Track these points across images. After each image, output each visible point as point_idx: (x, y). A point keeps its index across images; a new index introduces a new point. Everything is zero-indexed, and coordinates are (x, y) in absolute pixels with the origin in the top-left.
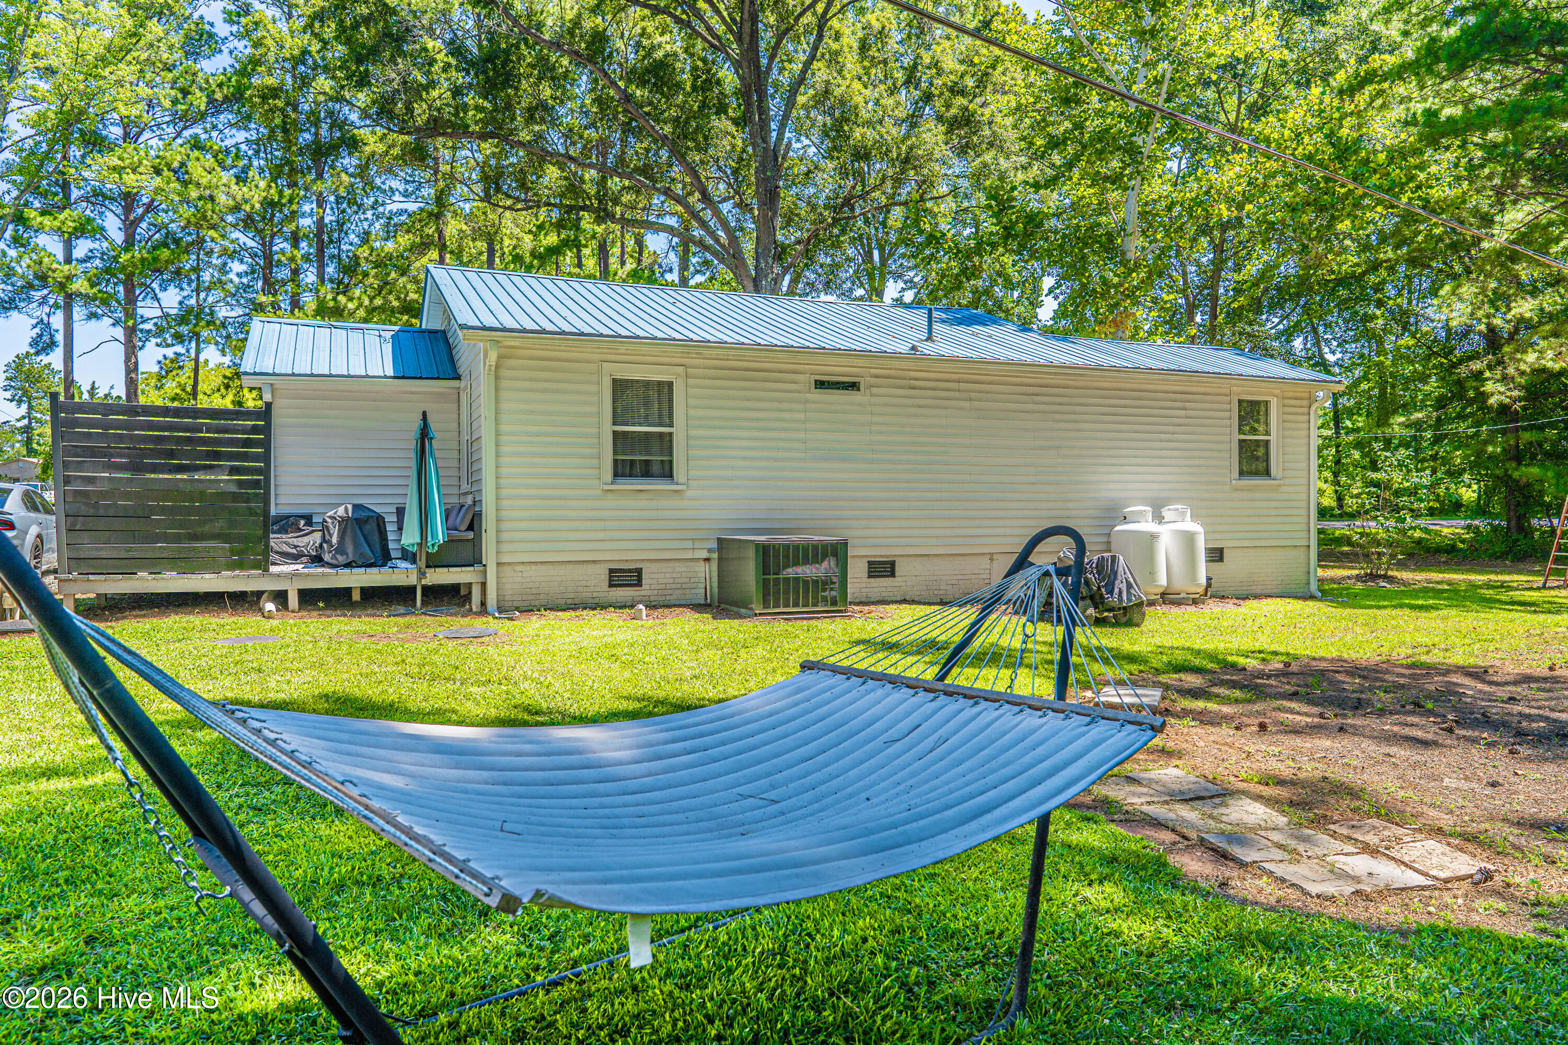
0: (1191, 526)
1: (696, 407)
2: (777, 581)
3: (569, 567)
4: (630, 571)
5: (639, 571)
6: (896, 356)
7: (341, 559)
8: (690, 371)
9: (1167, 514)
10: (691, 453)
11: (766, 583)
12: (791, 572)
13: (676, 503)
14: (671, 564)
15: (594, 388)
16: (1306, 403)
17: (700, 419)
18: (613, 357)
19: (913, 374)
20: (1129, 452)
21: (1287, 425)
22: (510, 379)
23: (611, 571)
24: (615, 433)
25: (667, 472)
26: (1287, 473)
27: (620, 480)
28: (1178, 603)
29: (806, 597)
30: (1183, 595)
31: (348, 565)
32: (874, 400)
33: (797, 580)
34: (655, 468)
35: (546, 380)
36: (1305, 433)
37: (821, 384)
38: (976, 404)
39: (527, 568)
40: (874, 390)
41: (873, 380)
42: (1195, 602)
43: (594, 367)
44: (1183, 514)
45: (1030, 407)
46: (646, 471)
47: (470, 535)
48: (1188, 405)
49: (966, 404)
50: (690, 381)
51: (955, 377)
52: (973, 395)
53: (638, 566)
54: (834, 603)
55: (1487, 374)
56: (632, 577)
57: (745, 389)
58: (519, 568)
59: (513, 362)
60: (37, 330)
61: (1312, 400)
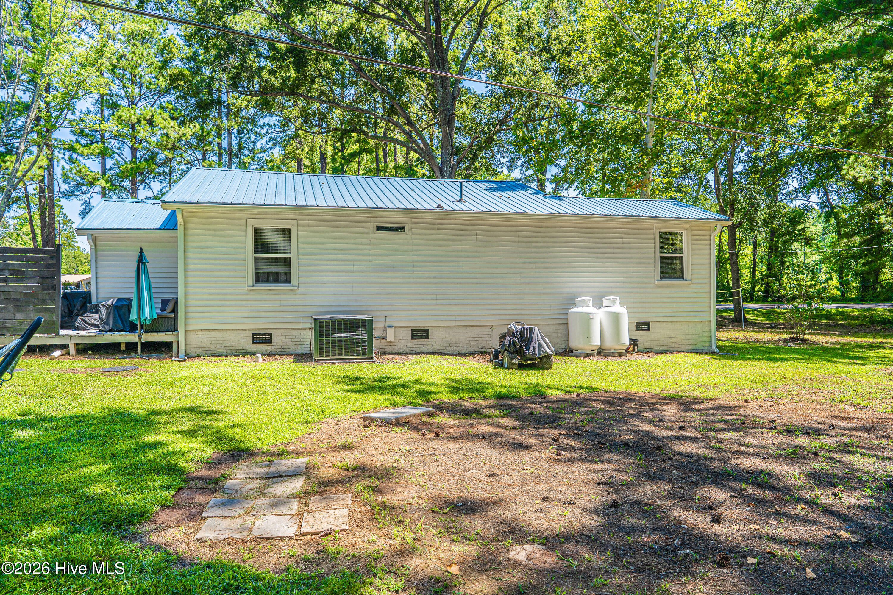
0: (618, 308)
1: (303, 243)
2: (328, 341)
3: (229, 332)
4: (265, 334)
5: (270, 335)
6: (426, 211)
7: (107, 328)
8: (300, 222)
9: (605, 302)
10: (300, 268)
11: (321, 342)
12: (337, 336)
13: (292, 297)
14: (289, 331)
15: (243, 233)
16: (708, 233)
17: (306, 249)
18: (253, 216)
19: (439, 221)
20: (585, 265)
21: (694, 247)
22: (194, 229)
23: (253, 335)
24: (256, 259)
25: (288, 280)
26: (695, 276)
27: (259, 284)
28: (607, 356)
29: (346, 351)
30: (612, 351)
31: (110, 331)
32: (414, 236)
33: (340, 341)
34: (282, 278)
35: (214, 230)
36: (707, 252)
37: (379, 228)
38: (479, 238)
39: (204, 333)
40: (414, 231)
41: (414, 225)
42: (620, 355)
43: (243, 221)
44: (614, 301)
45: (516, 239)
46: (276, 279)
47: (172, 315)
48: (624, 236)
49: (474, 238)
50: (300, 228)
51: (467, 222)
52: (478, 232)
53: (270, 332)
54: (364, 354)
55: (881, 212)
56: (267, 338)
57: (333, 232)
58: (199, 333)
59: (196, 220)
60: (84, 207)
61: (711, 231)
